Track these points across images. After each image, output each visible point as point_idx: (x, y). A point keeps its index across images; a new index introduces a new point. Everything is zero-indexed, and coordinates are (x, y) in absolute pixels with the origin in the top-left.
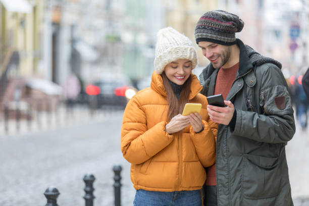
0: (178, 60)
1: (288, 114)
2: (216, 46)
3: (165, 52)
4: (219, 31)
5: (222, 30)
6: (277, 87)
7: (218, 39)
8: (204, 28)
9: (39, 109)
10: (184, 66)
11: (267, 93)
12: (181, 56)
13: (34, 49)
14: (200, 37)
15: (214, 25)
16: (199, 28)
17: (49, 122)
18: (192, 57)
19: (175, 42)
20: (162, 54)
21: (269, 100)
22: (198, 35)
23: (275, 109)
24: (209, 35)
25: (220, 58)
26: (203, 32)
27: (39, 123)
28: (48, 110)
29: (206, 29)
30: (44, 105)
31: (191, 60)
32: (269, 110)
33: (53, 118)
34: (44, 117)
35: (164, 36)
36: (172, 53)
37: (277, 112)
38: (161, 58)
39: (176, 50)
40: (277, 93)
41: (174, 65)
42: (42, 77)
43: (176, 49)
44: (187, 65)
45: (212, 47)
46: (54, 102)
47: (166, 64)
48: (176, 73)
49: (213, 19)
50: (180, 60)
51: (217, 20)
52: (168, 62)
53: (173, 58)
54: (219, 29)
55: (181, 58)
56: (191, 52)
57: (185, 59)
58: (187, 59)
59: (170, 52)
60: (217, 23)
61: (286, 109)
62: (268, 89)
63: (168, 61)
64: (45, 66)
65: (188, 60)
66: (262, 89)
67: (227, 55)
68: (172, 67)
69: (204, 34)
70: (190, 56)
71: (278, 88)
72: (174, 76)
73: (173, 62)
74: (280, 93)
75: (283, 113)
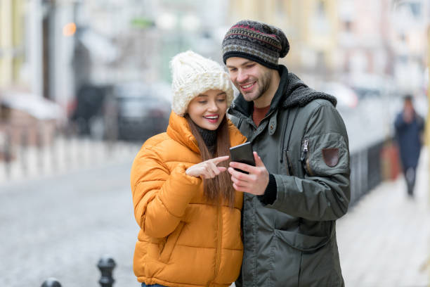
0: (207, 92)
1: (341, 174)
2: (253, 65)
3: (187, 82)
4: (257, 43)
5: (262, 42)
6: (329, 134)
7: (255, 54)
8: (237, 38)
9: (25, 143)
10: (216, 100)
11: (313, 141)
12: (212, 85)
13: (14, 44)
14: (230, 50)
15: (250, 34)
16: (229, 38)
17: (40, 164)
18: (227, 87)
19: (200, 67)
20: (183, 85)
21: (315, 153)
22: (227, 49)
23: (322, 166)
24: (243, 48)
25: (256, 85)
26: (235, 43)
27: (25, 167)
28: (39, 144)
29: (239, 38)
30: (32, 136)
31: (225, 90)
32: (313, 166)
33: (47, 157)
34: (32, 155)
35: (182, 63)
36: (198, 83)
37: (325, 170)
38: (182, 92)
39: (203, 78)
40: (327, 143)
41: (202, 98)
42: (27, 90)
43: (203, 75)
44: (220, 98)
45: (246, 66)
46: (47, 131)
47: (191, 99)
48: (206, 111)
49: (250, 27)
50: (211, 90)
51: (255, 29)
52: (193, 96)
53: (200, 88)
54: (258, 40)
55: (212, 87)
56: (225, 81)
57: (217, 90)
58: (221, 88)
59: (195, 80)
60: (254, 32)
61: (339, 166)
62: (316, 137)
63: (194, 94)
64: (32, 72)
65: (221, 91)
66: (306, 136)
67: (267, 83)
68: (200, 102)
69: (235, 46)
70: (224, 85)
71: (330, 137)
72: (202, 116)
73: (200, 95)
74: (331, 144)
75: (333, 171)
